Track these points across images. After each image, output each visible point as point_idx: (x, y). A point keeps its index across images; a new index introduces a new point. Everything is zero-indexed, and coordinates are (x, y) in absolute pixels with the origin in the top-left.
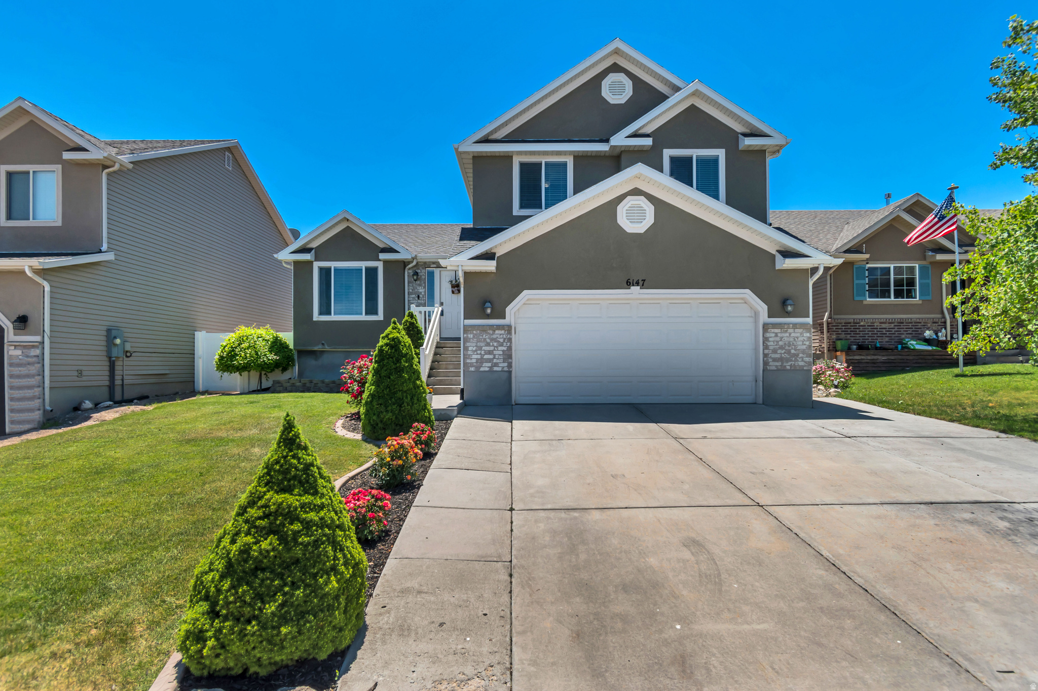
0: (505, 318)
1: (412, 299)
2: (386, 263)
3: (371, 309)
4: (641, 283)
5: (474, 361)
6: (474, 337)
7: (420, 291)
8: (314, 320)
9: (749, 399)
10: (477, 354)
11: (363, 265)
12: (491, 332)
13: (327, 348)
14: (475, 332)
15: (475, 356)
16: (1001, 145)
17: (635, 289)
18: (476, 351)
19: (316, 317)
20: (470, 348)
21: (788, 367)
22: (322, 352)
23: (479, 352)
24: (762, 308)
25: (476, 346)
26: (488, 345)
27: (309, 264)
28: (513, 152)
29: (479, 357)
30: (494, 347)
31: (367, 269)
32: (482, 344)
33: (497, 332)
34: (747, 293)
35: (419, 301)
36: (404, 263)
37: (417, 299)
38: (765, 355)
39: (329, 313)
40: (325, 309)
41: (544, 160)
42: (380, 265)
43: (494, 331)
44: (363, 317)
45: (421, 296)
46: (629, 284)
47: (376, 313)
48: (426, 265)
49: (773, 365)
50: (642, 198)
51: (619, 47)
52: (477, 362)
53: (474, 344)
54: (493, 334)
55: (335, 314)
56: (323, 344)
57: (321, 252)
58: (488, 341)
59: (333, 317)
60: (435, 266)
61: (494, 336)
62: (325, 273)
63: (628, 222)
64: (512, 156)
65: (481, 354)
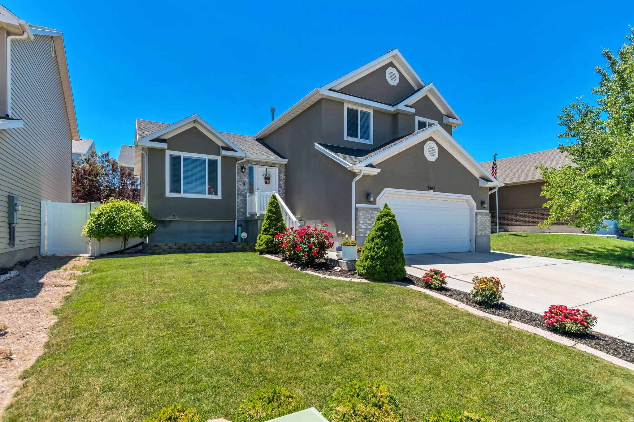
0: (376, 204)
1: (239, 185)
2: (224, 158)
3: (213, 190)
4: (433, 188)
5: (363, 230)
6: (363, 215)
7: (245, 180)
8: (166, 196)
9: (467, 250)
10: (364, 226)
11: (207, 157)
12: (371, 212)
13: (177, 219)
14: (363, 212)
15: (363, 227)
16: (558, 143)
17: (432, 191)
18: (364, 224)
19: (168, 194)
20: (361, 222)
21: (484, 234)
22: (170, 221)
23: (365, 224)
24: (474, 204)
25: (364, 221)
26: (369, 220)
27: (163, 151)
28: (344, 100)
29: (365, 227)
30: (373, 221)
31: (210, 161)
32: (366, 220)
33: (374, 212)
34: (469, 197)
35: (244, 187)
36: (235, 159)
37: (243, 185)
38: (476, 228)
39: (180, 192)
40: (175, 188)
41: (360, 109)
42: (219, 159)
43: (373, 211)
44: (206, 196)
45: (245, 183)
46: (429, 188)
47: (216, 194)
48: (249, 162)
49: (479, 233)
50: (434, 142)
51: (398, 54)
52: (364, 231)
53: (363, 220)
54: (372, 213)
55: (184, 192)
56: (174, 216)
57: (173, 143)
58: (370, 217)
59: (182, 195)
60: (255, 163)
61: (373, 215)
62: (175, 160)
63: (429, 154)
64: (343, 103)
65: (366, 226)
